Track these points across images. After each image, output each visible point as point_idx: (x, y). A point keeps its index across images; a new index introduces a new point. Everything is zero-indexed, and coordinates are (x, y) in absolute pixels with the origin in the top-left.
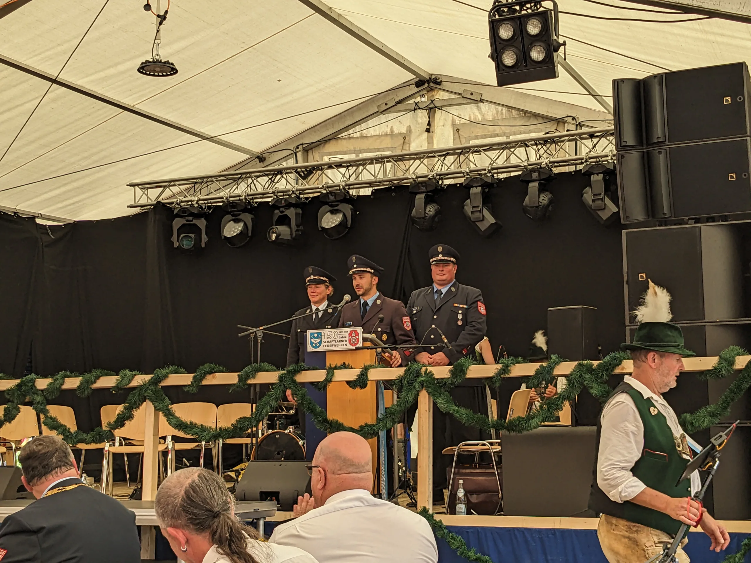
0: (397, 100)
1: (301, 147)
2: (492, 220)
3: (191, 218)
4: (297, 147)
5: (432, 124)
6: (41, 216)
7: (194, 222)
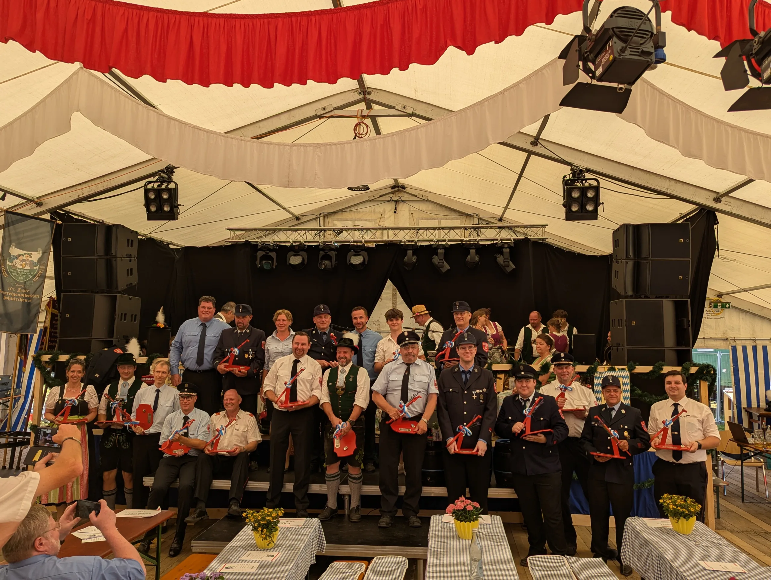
0: (380, 194)
1: (322, 215)
2: (448, 267)
3: (268, 252)
4: (320, 214)
5: (397, 209)
6: (172, 244)
7: (270, 254)
